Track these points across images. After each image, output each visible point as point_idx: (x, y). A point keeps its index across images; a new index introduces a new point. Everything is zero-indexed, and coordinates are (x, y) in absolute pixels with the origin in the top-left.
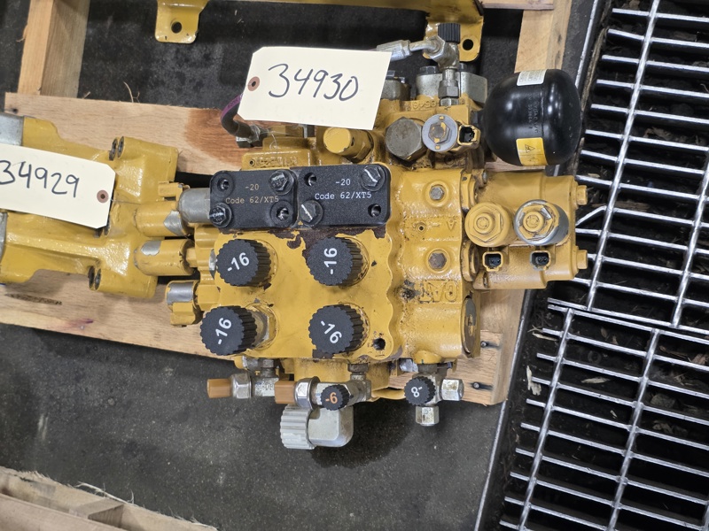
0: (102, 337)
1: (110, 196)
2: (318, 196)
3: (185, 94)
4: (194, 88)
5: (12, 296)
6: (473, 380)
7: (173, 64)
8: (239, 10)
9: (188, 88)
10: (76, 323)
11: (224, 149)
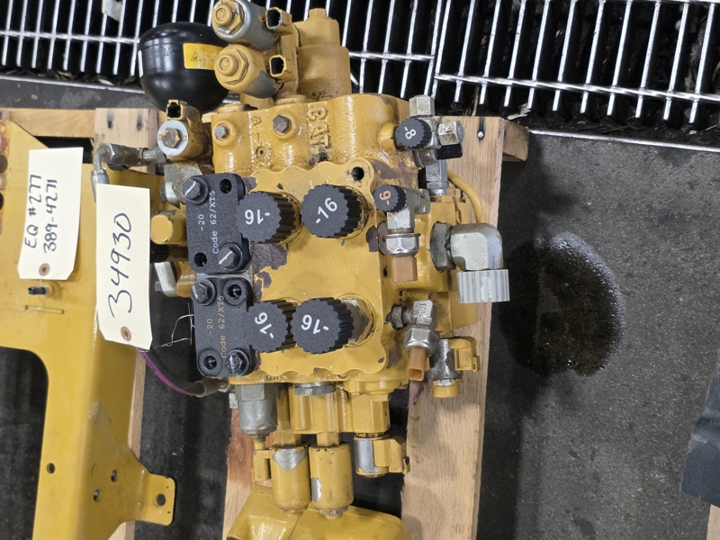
2: (216, 251)
6: (476, 139)
8: (173, 451)
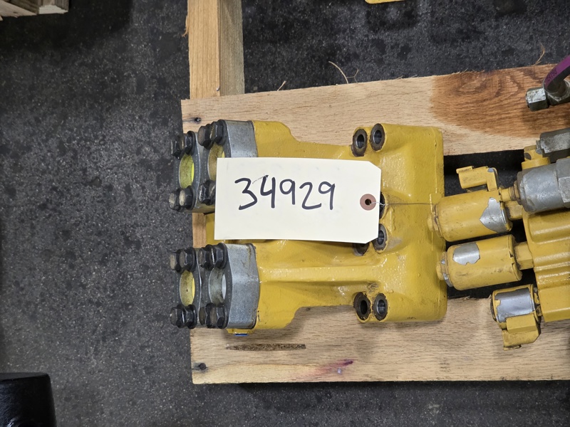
0: (369, 380)
1: (378, 199)
3: (389, 64)
4: (399, 55)
5: (236, 348)
7: (365, 31)
9: (390, 56)
10: (330, 368)
11: (488, 118)
